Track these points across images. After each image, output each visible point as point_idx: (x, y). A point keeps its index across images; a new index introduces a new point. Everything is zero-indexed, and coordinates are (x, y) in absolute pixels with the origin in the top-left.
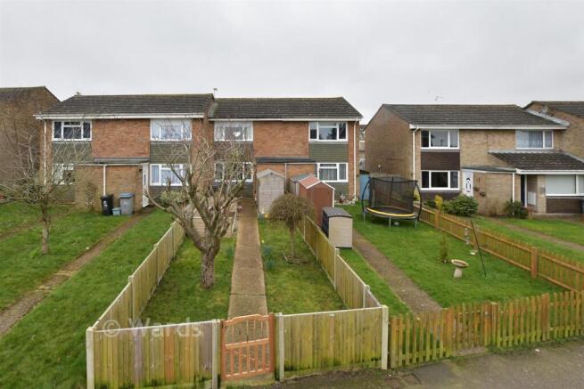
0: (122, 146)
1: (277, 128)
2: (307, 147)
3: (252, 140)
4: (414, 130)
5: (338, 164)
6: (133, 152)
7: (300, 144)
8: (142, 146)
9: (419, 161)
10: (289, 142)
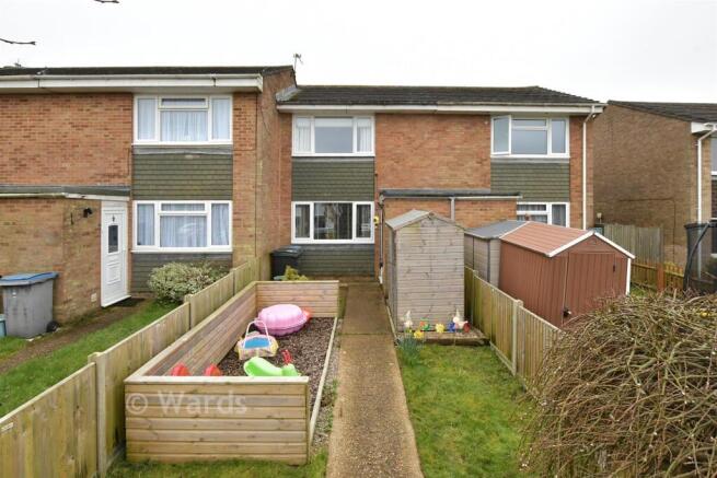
0: (66, 160)
1: (425, 127)
2: (487, 168)
3: (372, 153)
4: (699, 135)
5: (549, 205)
6: (93, 171)
7: (473, 163)
8: (112, 158)
9: (709, 199)
10: (451, 158)
